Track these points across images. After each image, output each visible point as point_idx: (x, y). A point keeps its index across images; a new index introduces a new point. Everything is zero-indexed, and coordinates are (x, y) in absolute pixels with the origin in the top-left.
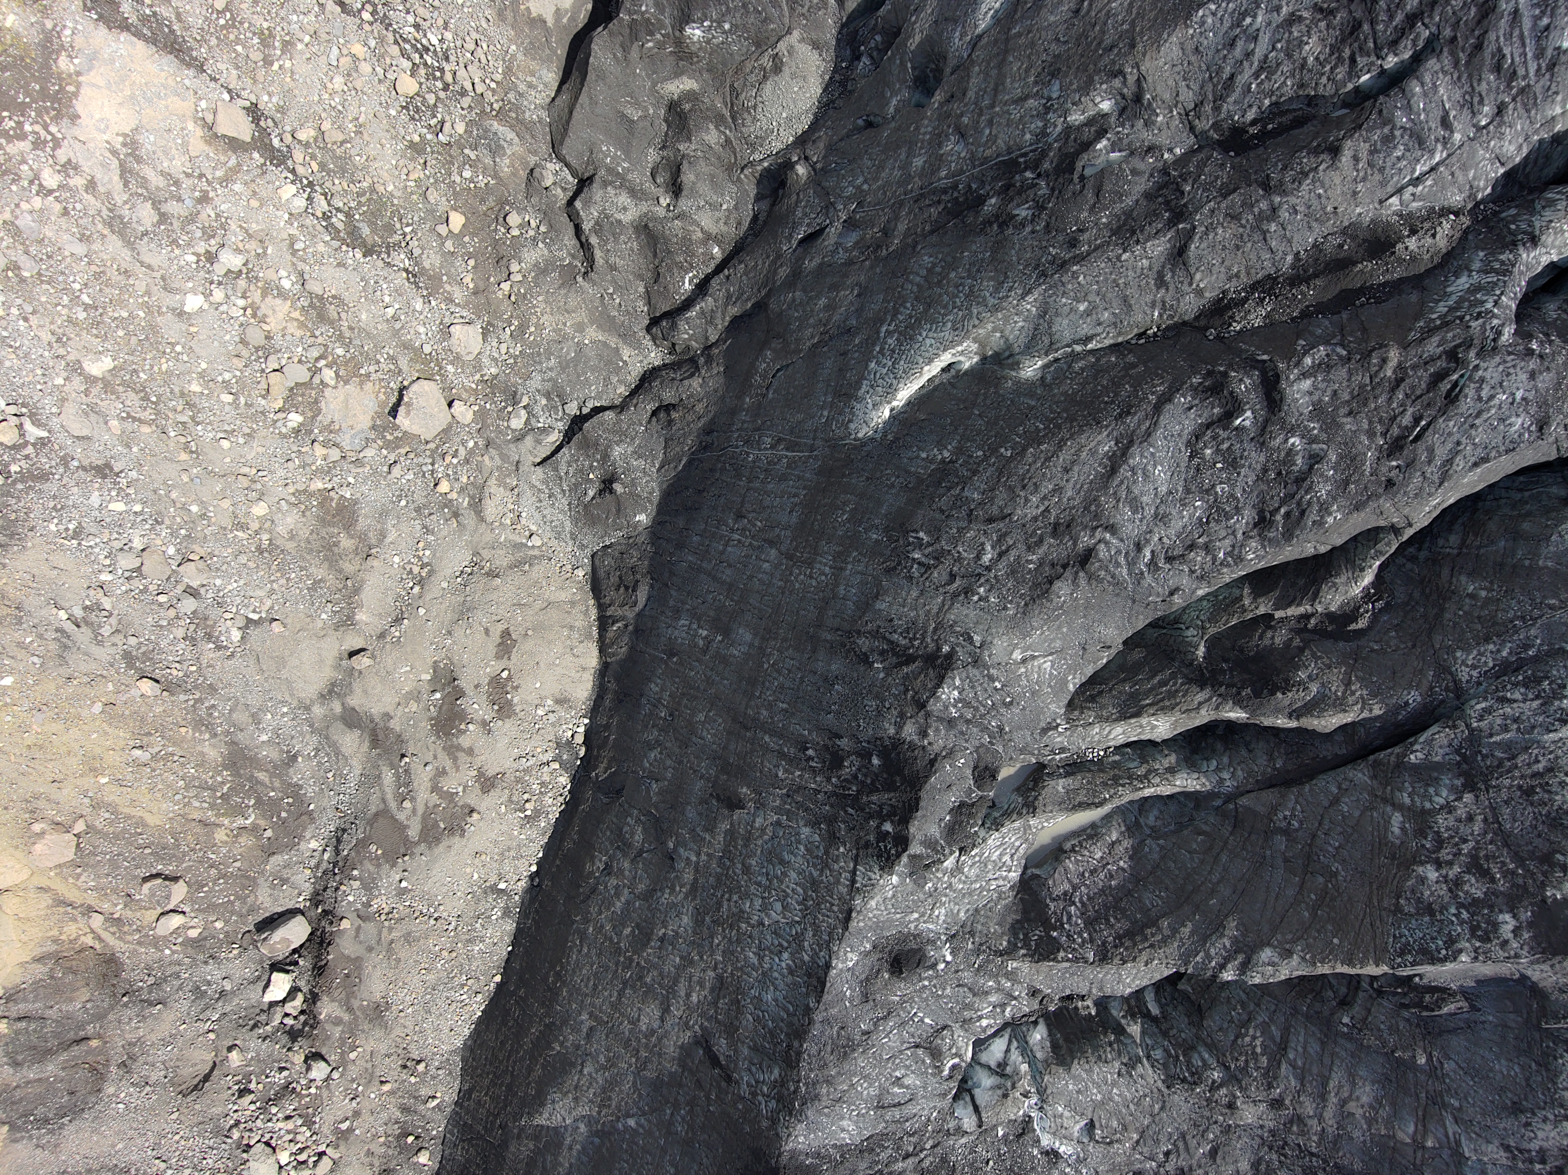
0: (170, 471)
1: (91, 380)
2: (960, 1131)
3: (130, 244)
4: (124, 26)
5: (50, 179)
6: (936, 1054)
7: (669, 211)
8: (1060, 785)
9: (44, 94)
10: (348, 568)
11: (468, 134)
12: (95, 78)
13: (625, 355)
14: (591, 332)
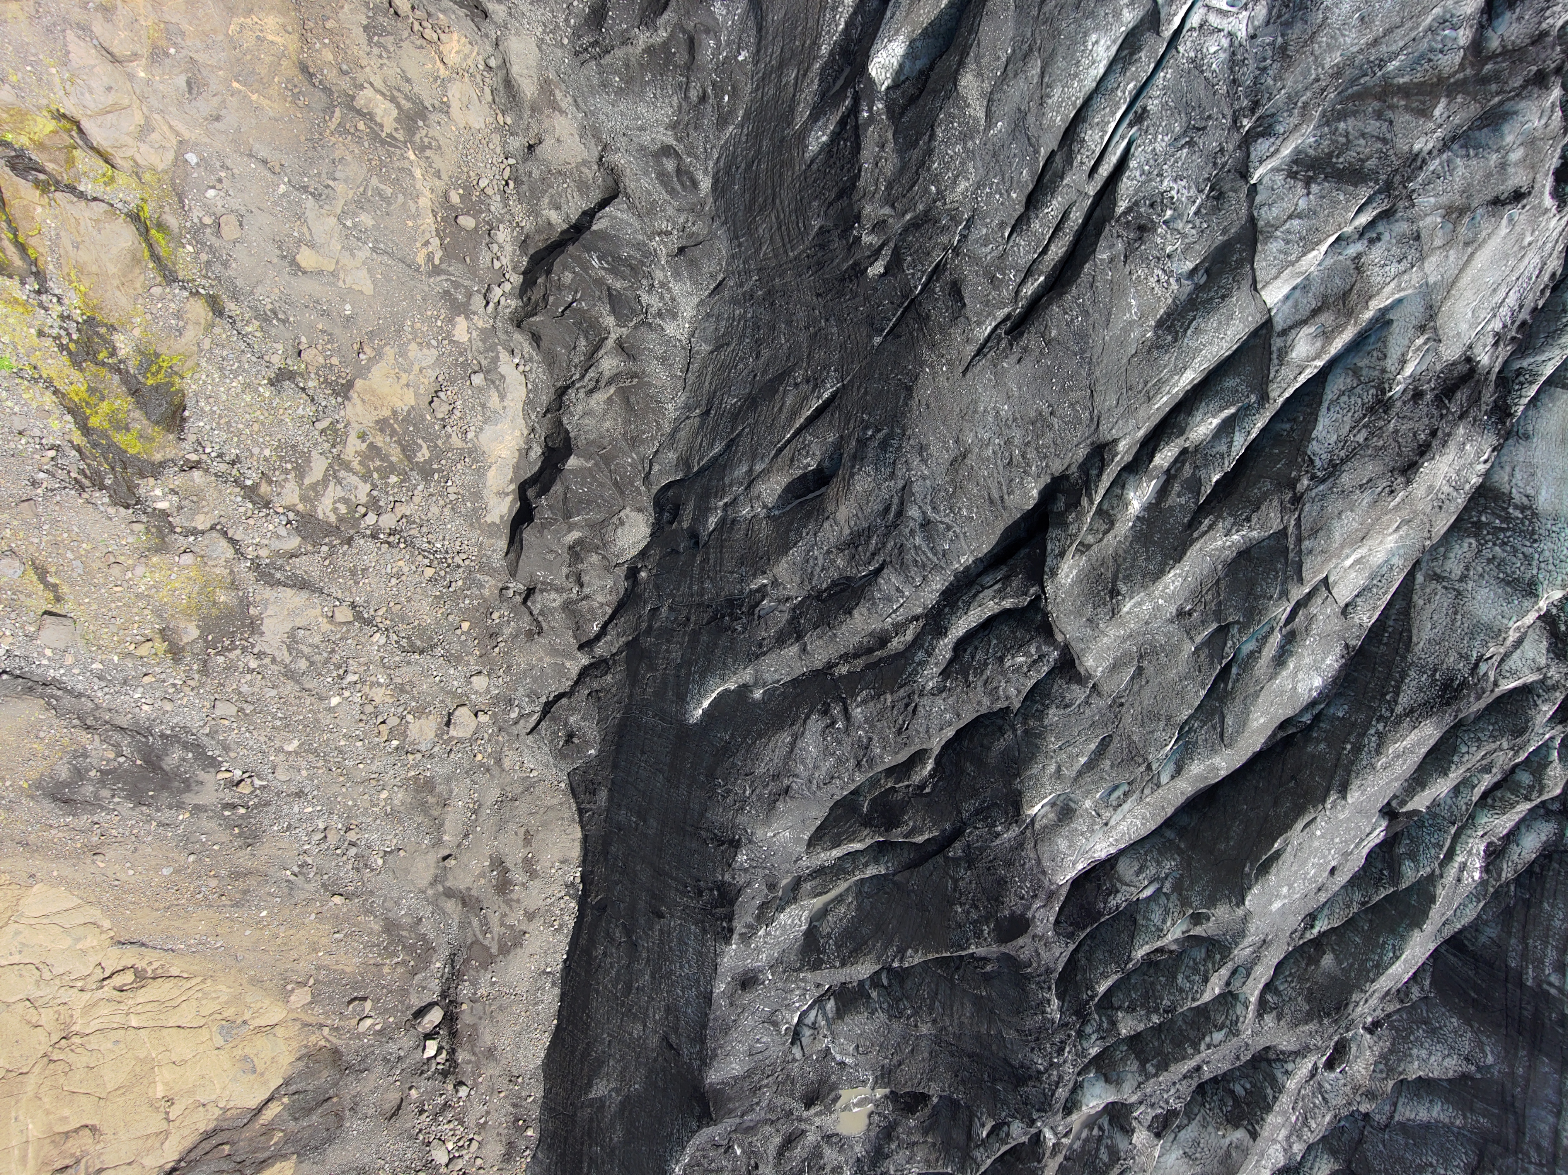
0: (336, 788)
1: (290, 753)
2: (795, 1060)
3: (298, 682)
4: (279, 583)
5: (253, 664)
6: (775, 1024)
7: (578, 594)
8: (808, 886)
9: (244, 625)
10: (435, 813)
11: (465, 584)
12: (269, 612)
13: (568, 665)
14: (547, 659)
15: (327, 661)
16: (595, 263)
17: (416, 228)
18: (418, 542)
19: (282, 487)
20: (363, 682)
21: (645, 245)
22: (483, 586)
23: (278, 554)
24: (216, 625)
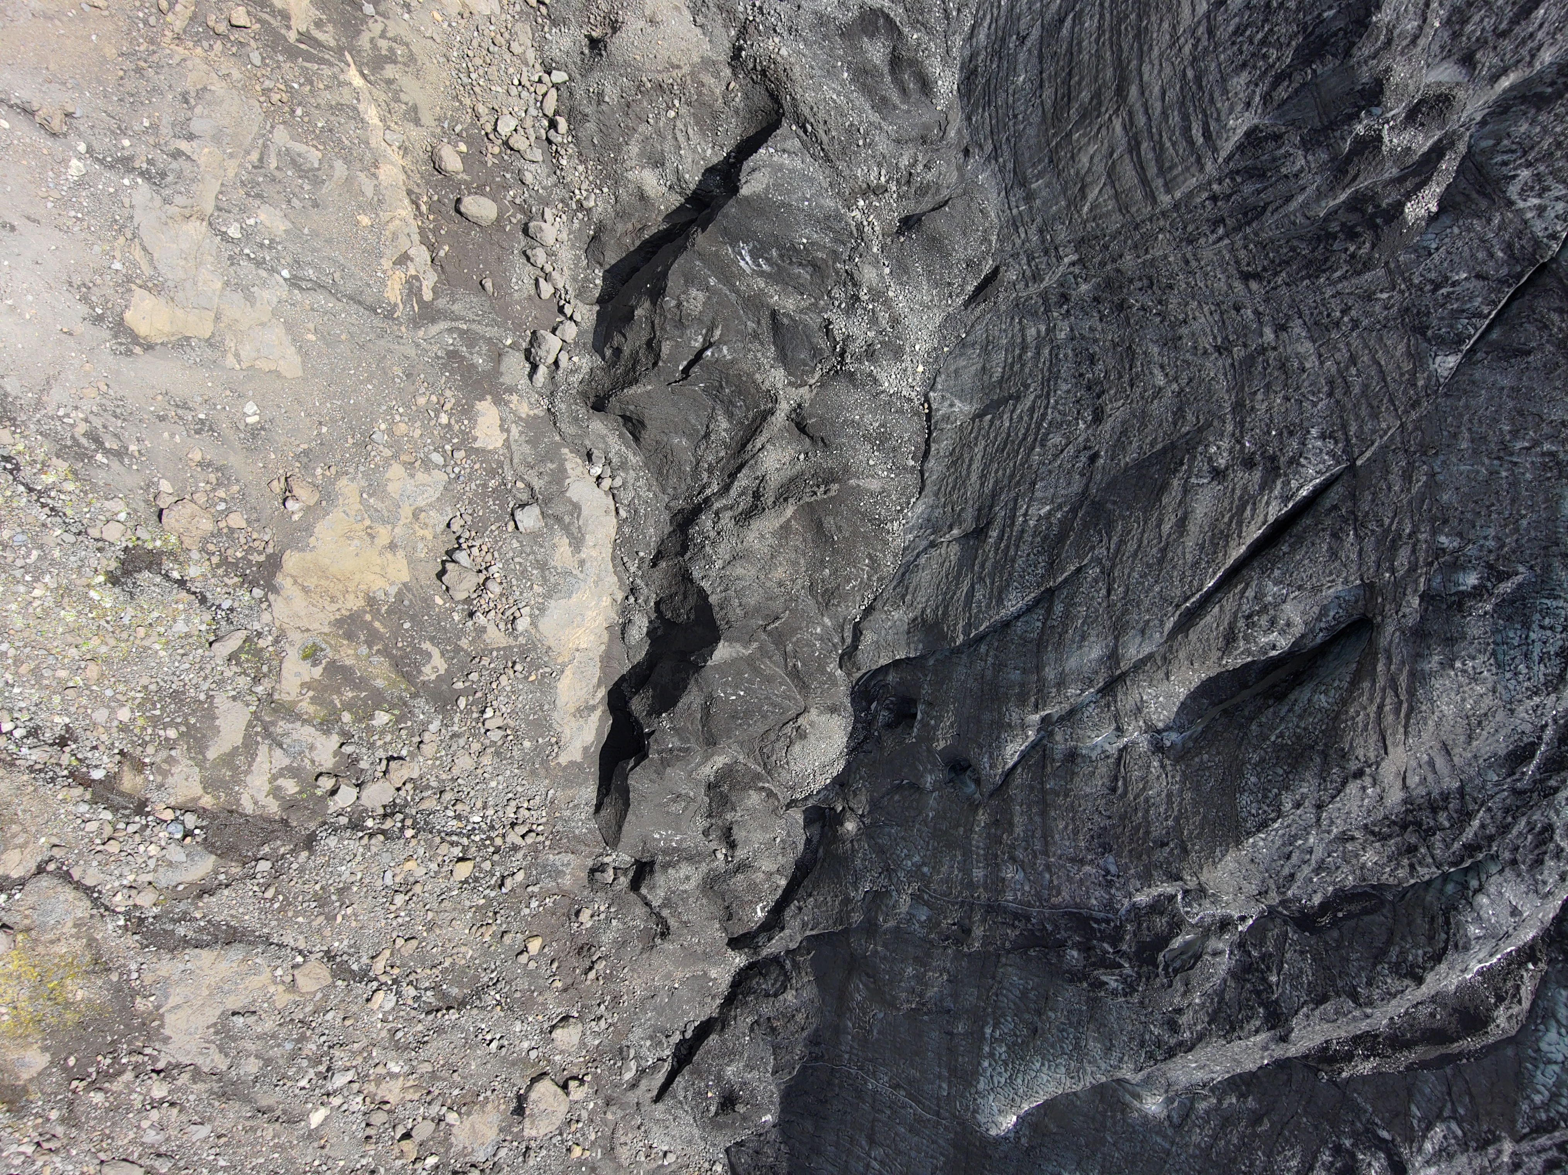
3: (247, 1100)
4: (185, 944)
5: (160, 1091)
7: (727, 862)
9: (130, 1029)
11: (528, 876)
12: (172, 1001)
13: (713, 974)
14: (679, 974)
15: (293, 1057)
16: (746, 263)
17: (378, 228)
18: (437, 822)
19: (165, 774)
20: (363, 1078)
21: (839, 217)
22: (559, 873)
23: (174, 894)
24: (80, 1039)
